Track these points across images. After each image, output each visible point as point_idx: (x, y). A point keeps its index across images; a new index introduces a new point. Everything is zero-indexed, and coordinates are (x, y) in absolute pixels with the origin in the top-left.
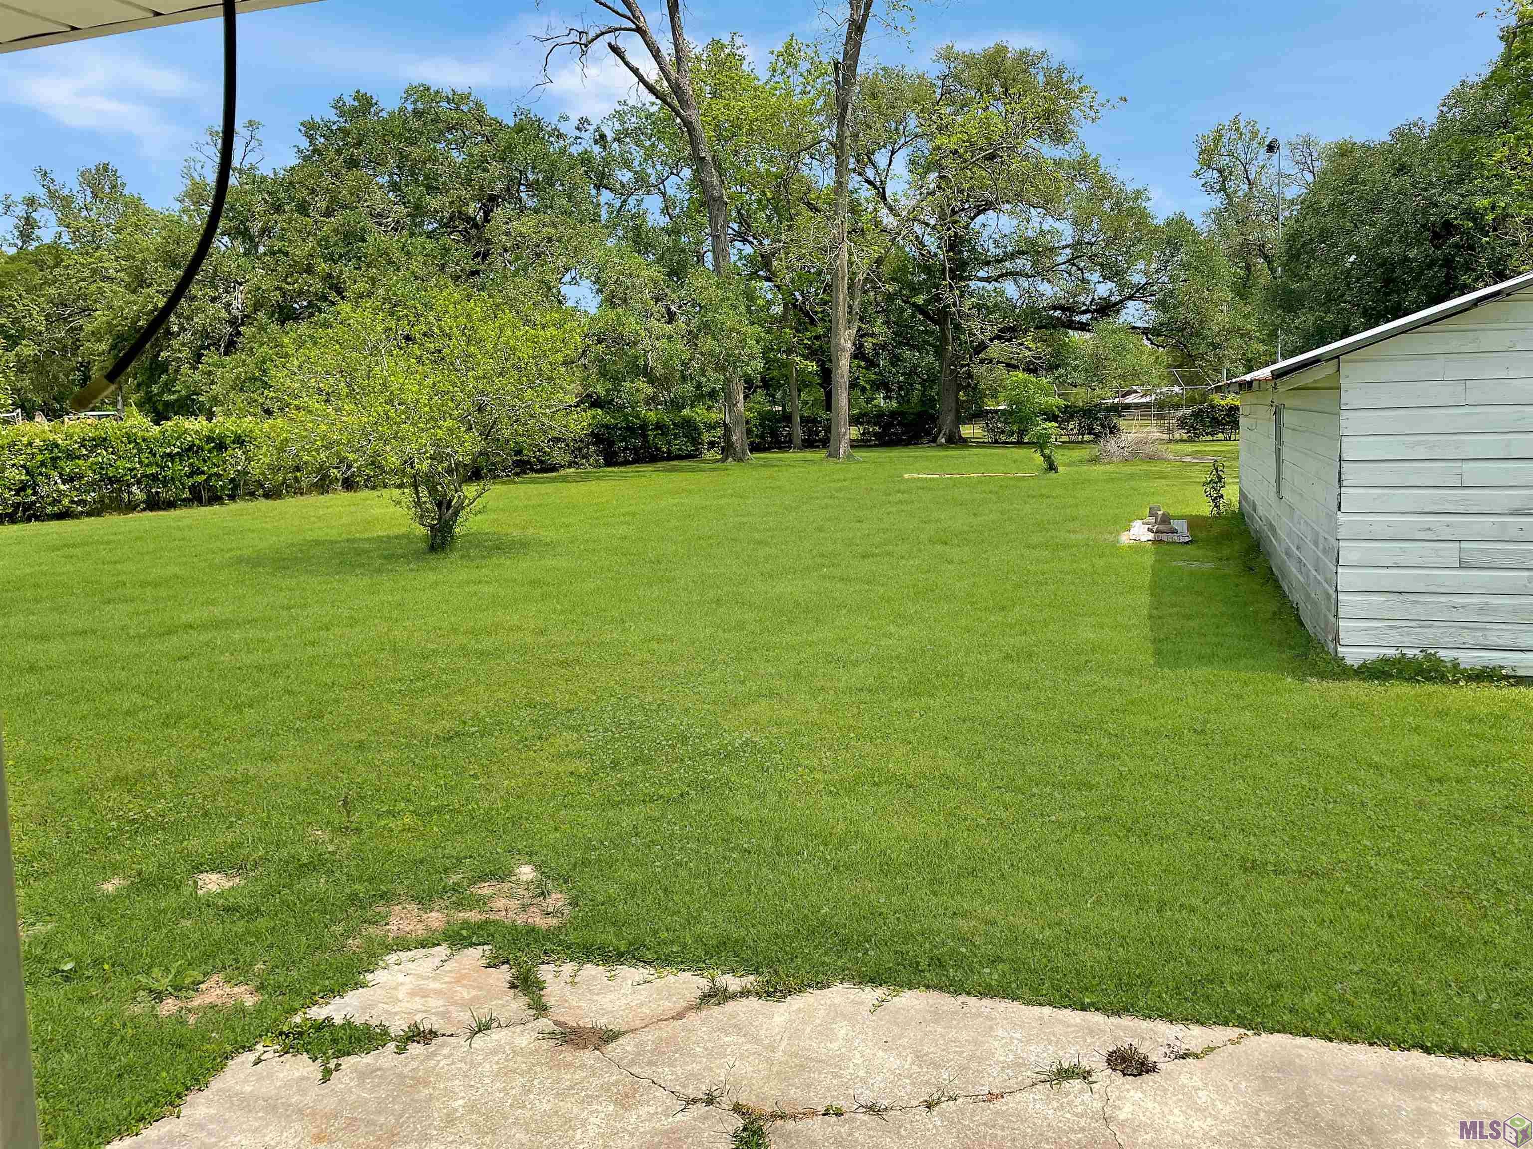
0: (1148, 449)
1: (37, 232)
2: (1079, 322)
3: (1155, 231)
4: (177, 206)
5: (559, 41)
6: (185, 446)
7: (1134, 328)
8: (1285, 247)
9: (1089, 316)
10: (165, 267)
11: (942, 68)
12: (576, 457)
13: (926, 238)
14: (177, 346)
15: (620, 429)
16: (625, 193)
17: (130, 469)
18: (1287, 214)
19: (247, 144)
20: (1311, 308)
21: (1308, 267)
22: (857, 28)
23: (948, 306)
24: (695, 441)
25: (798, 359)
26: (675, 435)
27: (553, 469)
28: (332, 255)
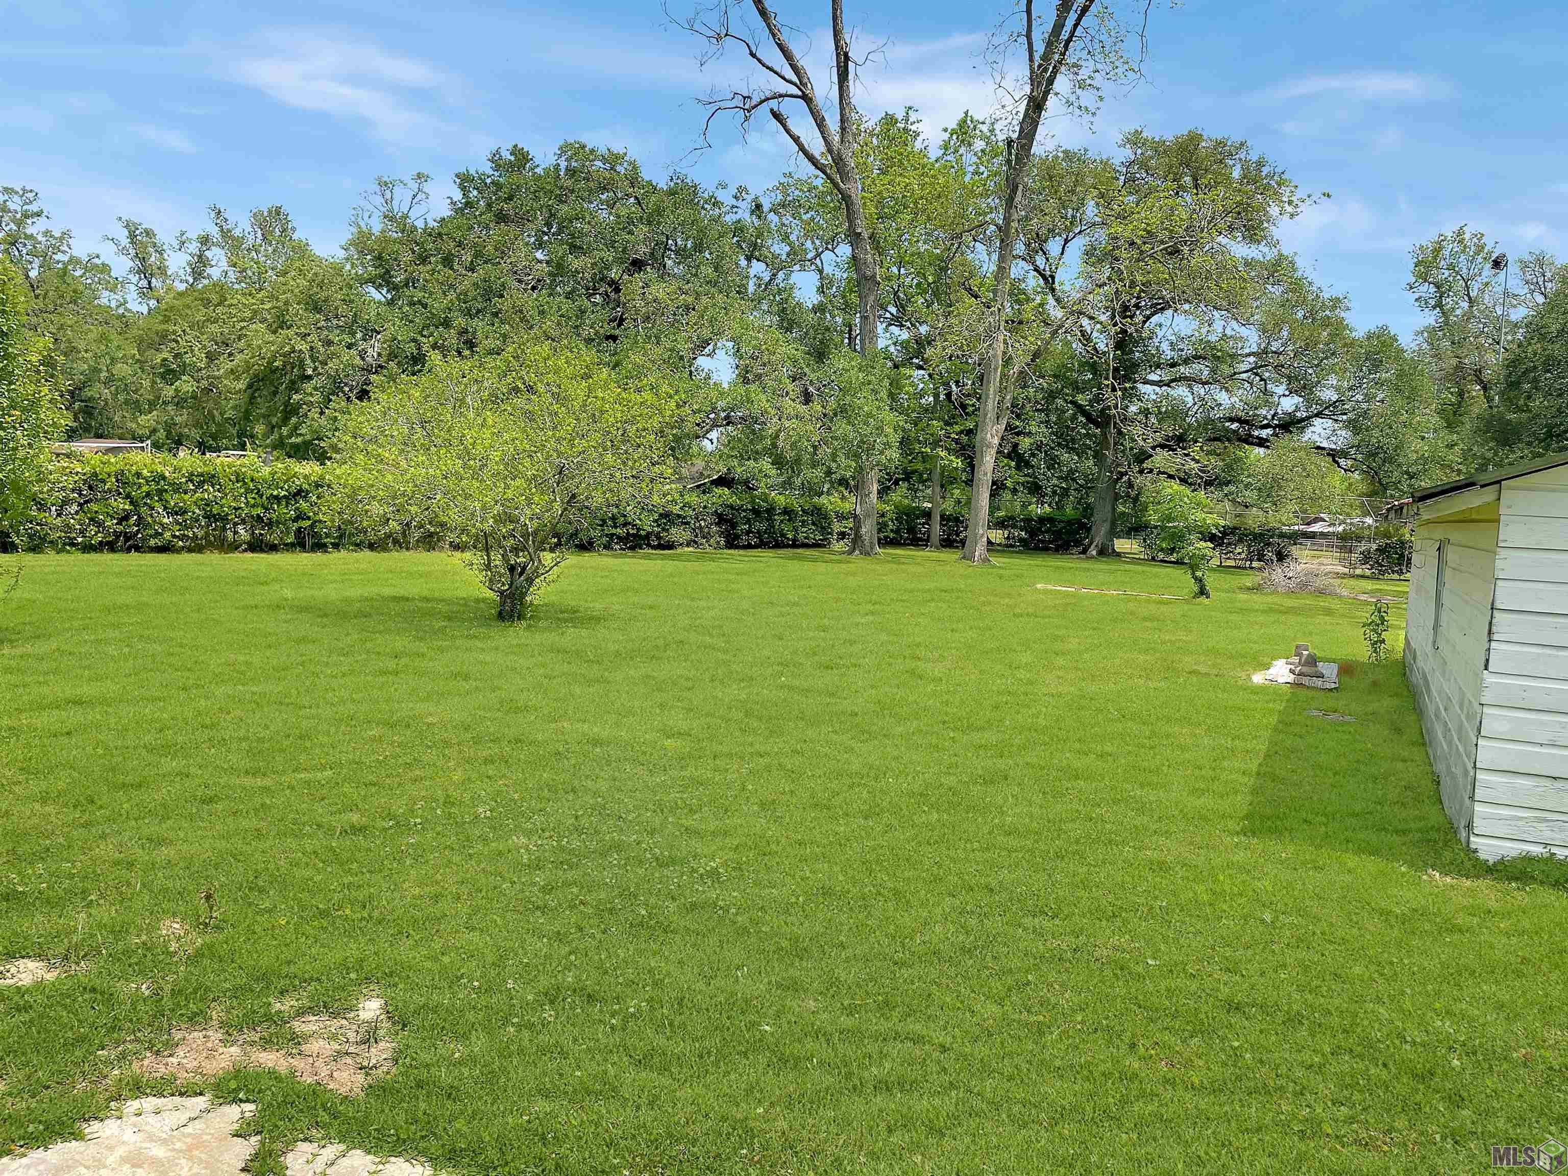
0: (1319, 583)
1: (209, 270)
2: (1257, 437)
3: (1352, 345)
4: (342, 254)
5: (722, 104)
6: (293, 490)
7: (1318, 448)
8: (1504, 372)
9: (1269, 431)
10: (306, 309)
11: (1127, 153)
12: (696, 536)
13: (1095, 334)
14: (309, 390)
15: (744, 511)
16: (776, 266)
17: (235, 508)
18: (1509, 338)
19: (415, 196)
20: (1529, 444)
21: (1529, 397)
22: (1036, 105)
23: (1109, 408)
24: (825, 530)
25: (943, 454)
26: (803, 521)
27: (670, 546)
28: (469, 310)
